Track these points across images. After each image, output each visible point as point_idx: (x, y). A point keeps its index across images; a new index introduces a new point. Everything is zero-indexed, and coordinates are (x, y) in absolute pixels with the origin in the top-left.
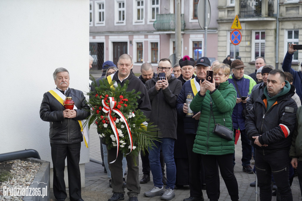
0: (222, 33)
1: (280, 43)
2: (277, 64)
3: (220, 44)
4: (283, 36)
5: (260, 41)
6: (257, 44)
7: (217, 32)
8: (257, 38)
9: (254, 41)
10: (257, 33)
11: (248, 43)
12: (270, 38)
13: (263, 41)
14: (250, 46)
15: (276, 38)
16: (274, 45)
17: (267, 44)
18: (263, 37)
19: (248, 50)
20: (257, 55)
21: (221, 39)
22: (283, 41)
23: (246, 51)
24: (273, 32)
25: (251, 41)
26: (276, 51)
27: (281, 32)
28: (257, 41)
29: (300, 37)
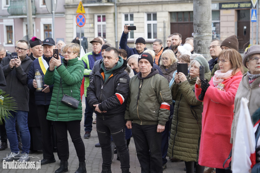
0: (69, 17)
1: (119, 25)
2: (116, 43)
3: (68, 26)
4: (120, 18)
5: (102, 23)
6: (99, 26)
7: (64, 16)
8: (99, 21)
9: (97, 23)
10: (99, 17)
11: (91, 25)
12: (110, 20)
13: (104, 23)
14: (93, 28)
15: (115, 20)
16: (113, 26)
17: (108, 26)
18: (104, 20)
19: (92, 31)
20: (99, 34)
21: (68, 22)
22: (121, 23)
23: (90, 32)
24: (112, 16)
25: (94, 23)
26: (115, 31)
27: (119, 16)
28: (99, 23)
29: (134, 19)
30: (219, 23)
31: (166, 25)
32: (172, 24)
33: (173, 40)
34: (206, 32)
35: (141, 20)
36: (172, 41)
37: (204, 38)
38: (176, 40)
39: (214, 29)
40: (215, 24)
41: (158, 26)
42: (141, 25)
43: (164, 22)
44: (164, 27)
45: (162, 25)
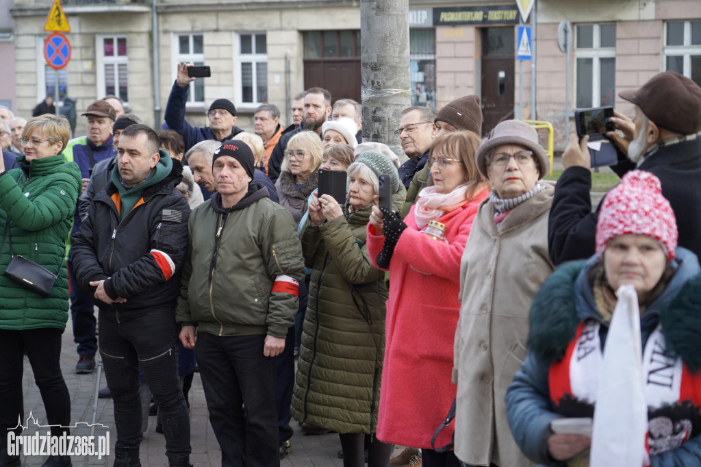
0: (25, 41)
1: (163, 64)
2: (157, 113)
3: (21, 67)
4: (168, 47)
5: (116, 59)
6: (108, 67)
7: (12, 38)
8: (109, 53)
9: (102, 59)
10: (108, 42)
11: (87, 65)
12: (139, 52)
13: (123, 59)
14: (93, 72)
15: (151, 52)
16: (148, 69)
17: (133, 66)
18: (123, 52)
19: (88, 80)
20: (110, 90)
21: (23, 55)
22: (169, 60)
23: (83, 84)
24: (144, 40)
25: (93, 60)
26: (154, 83)
27: (164, 40)
28: (110, 59)
29: (206, 49)
30: (434, 62)
31: (293, 67)
32: (307, 64)
33: (308, 105)
34: (395, 85)
35: (224, 52)
36: (306, 111)
37: (391, 101)
38: (316, 106)
39: (420, 77)
40: (422, 65)
41: (270, 67)
42: (223, 65)
43: (286, 59)
44: (288, 72)
45: (281, 66)
